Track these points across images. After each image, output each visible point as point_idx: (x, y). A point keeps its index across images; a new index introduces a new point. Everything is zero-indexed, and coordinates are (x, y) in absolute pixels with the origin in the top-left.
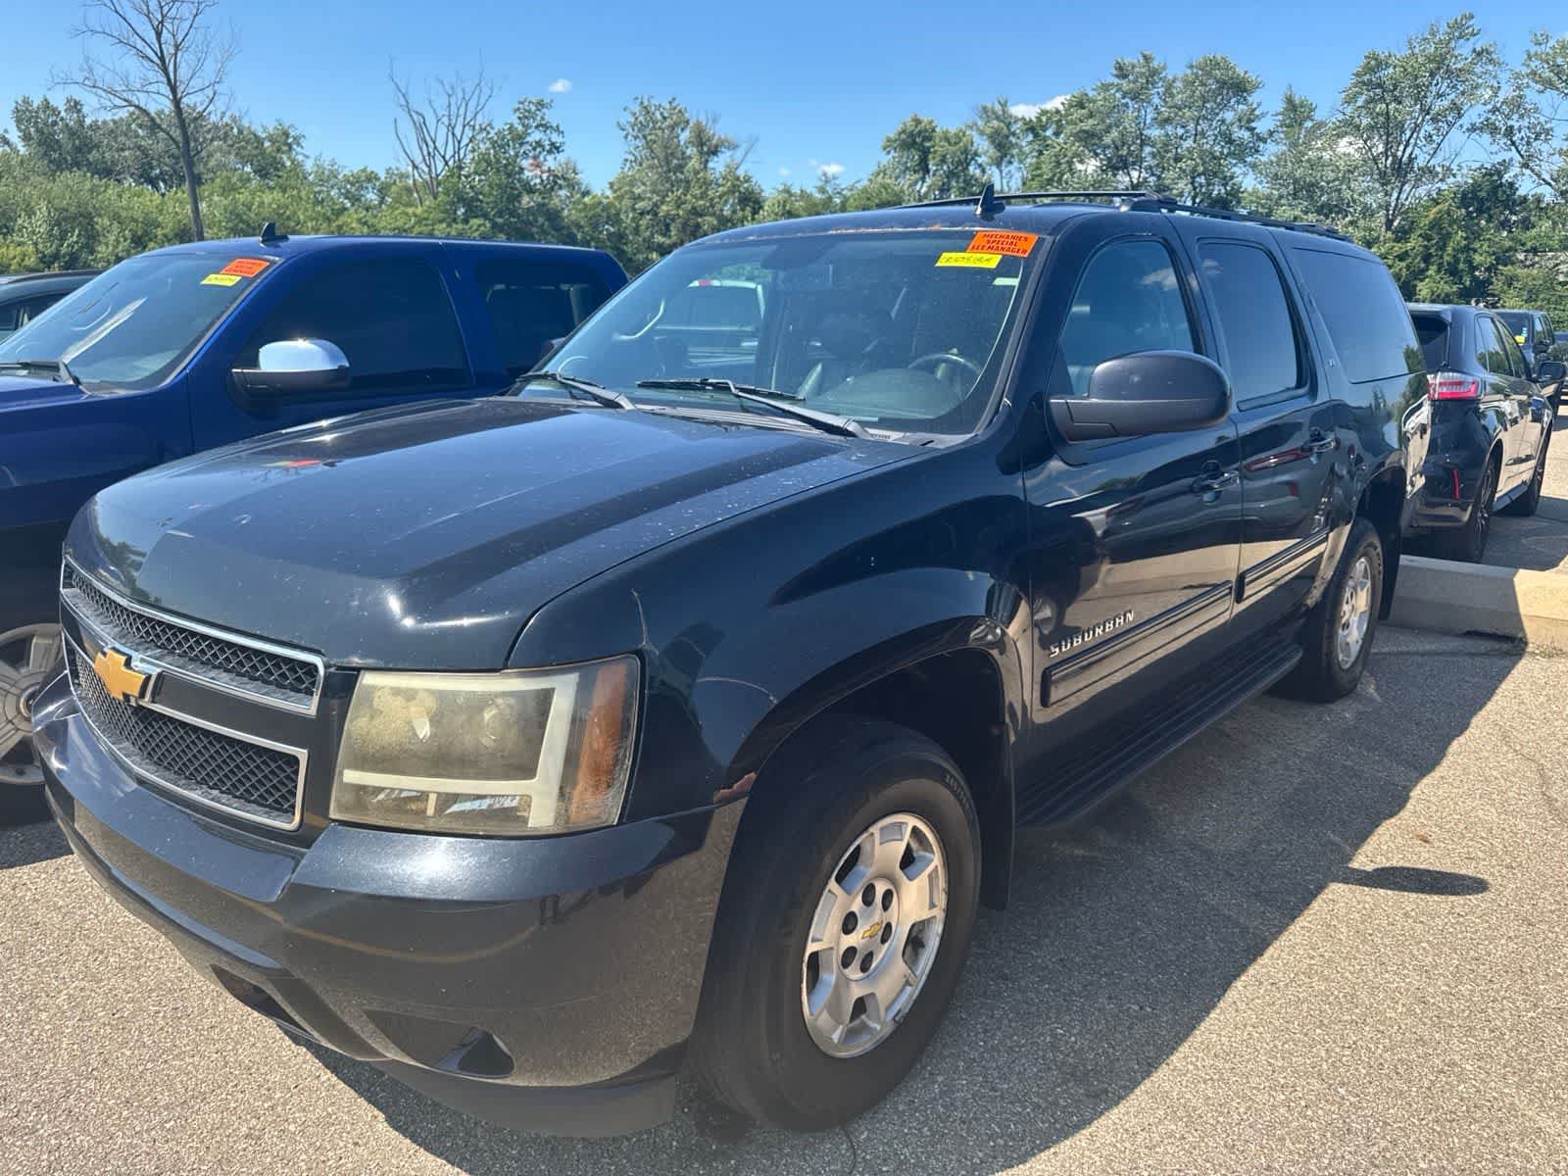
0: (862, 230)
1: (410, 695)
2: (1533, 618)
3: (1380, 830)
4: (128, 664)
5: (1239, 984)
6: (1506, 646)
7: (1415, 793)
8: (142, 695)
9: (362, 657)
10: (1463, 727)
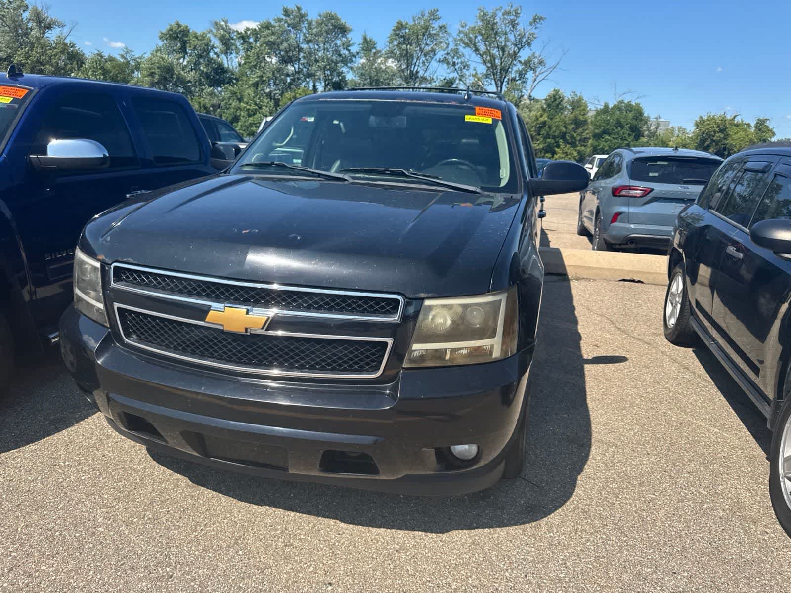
0: (414, 101)
1: (449, 307)
2: (569, 266)
3: (582, 345)
4: (247, 313)
5: (589, 401)
6: (561, 277)
7: (580, 331)
8: (263, 328)
9: (425, 292)
10: (574, 309)
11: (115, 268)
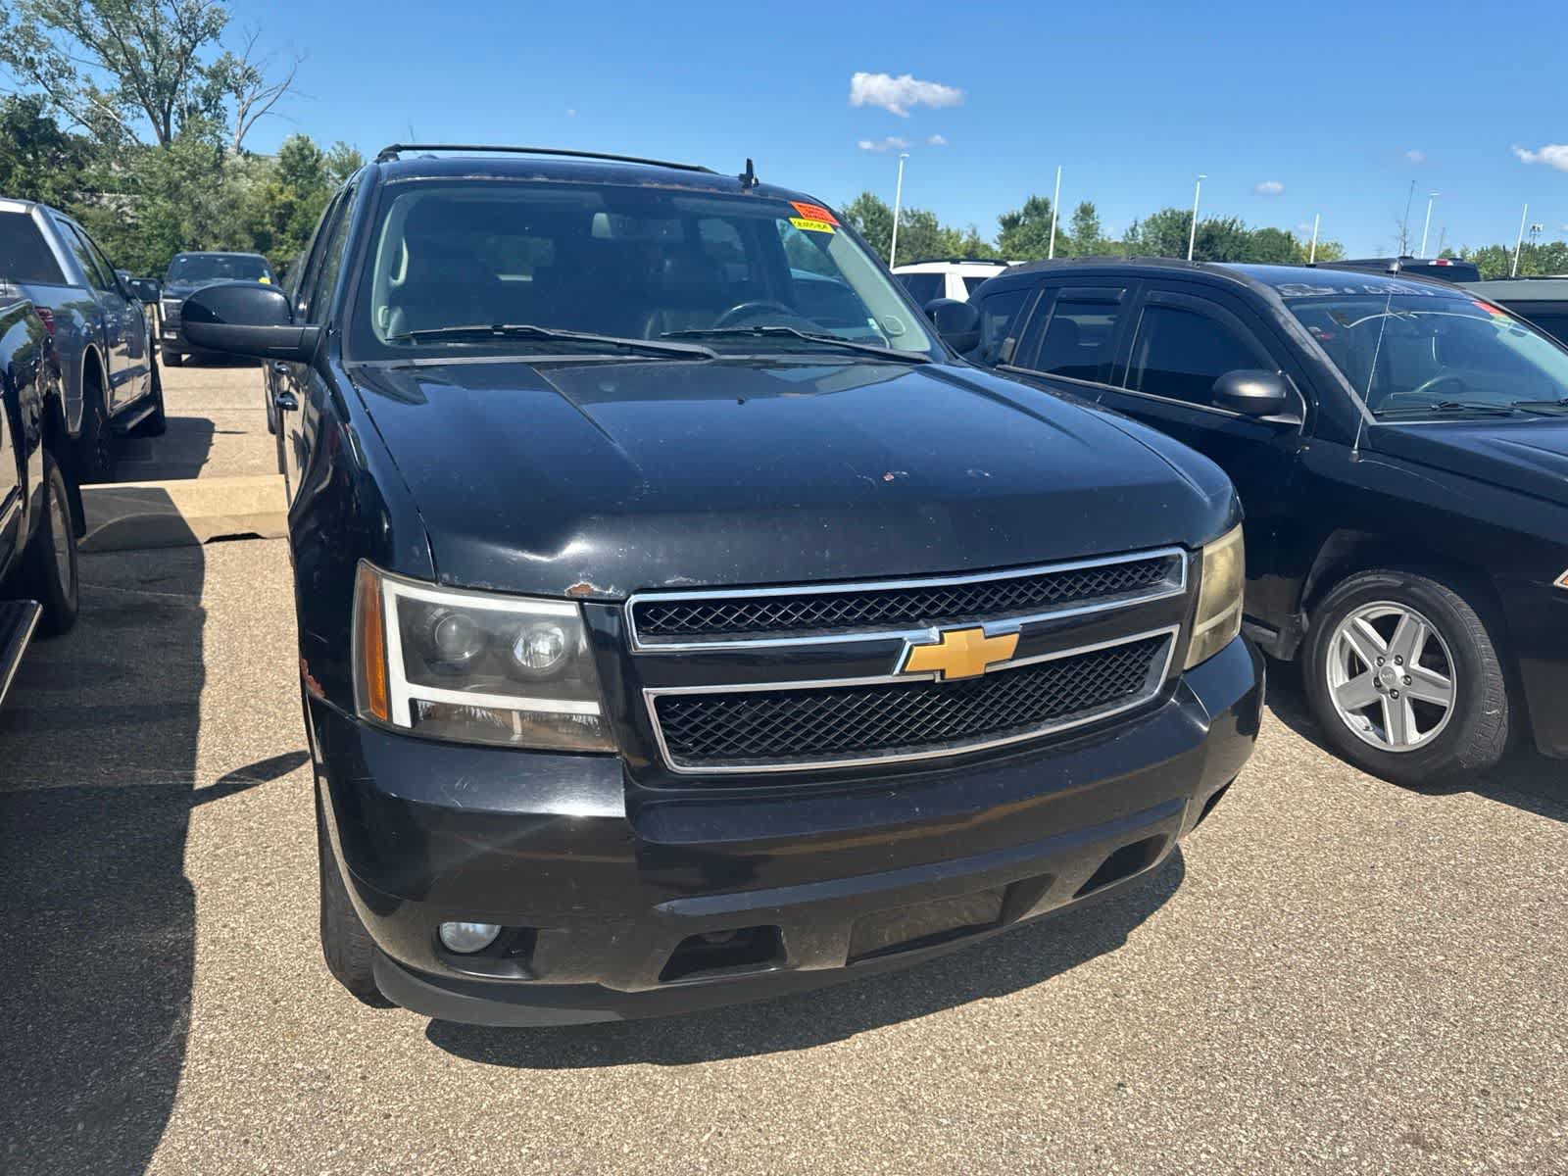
11: (638, 606)
